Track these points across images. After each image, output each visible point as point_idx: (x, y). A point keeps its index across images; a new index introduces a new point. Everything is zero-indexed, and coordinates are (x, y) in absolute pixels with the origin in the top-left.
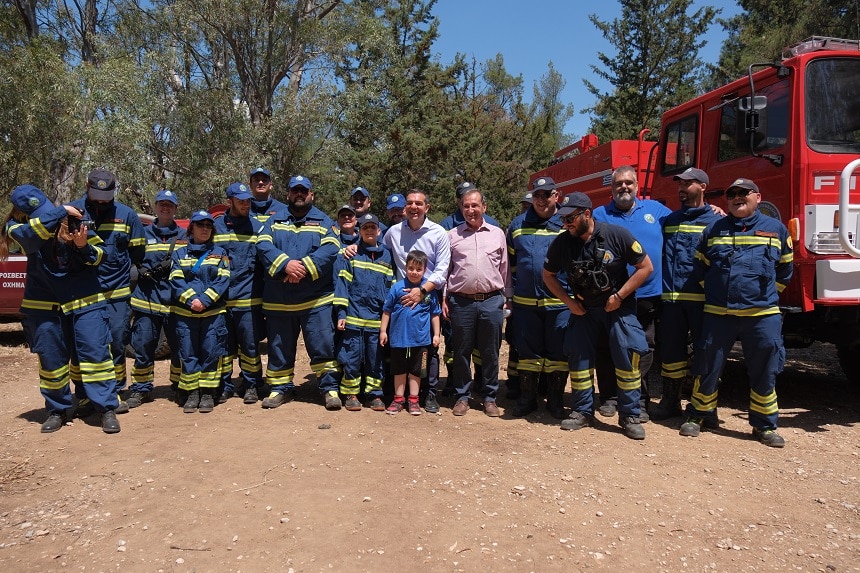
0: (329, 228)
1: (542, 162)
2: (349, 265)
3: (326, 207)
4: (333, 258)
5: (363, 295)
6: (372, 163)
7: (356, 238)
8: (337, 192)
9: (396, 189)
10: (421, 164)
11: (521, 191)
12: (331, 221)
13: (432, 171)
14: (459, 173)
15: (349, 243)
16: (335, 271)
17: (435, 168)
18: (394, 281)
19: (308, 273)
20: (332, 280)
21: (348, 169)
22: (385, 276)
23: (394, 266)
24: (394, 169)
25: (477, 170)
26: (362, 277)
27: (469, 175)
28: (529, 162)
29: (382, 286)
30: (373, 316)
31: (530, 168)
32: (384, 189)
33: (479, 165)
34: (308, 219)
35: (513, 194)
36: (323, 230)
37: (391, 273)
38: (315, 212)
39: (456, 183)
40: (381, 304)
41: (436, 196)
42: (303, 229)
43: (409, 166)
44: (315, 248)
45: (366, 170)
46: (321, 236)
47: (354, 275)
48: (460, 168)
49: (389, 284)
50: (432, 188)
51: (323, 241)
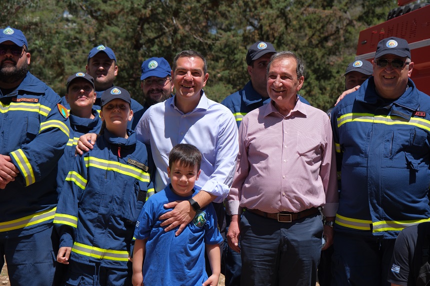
0: (54, 106)
1: (378, 10)
2: (82, 163)
3: (49, 73)
4: (58, 152)
5: (102, 210)
6: (119, 8)
7: (94, 124)
8: (65, 50)
9: (155, 48)
10: (194, 10)
11: (345, 54)
12: (55, 96)
13: (211, 21)
14: (252, 24)
15: (84, 130)
16: (60, 171)
17: (215, 17)
18: (152, 190)
19: (19, 174)
20: (56, 186)
21: (84, 16)
22: (137, 182)
23: (151, 167)
24: (154, 17)
25: (279, 21)
26: (102, 183)
27: (266, 28)
28: (358, 10)
29: (132, 198)
30: (117, 243)
31: (360, 19)
32: (137, 46)
33: (283, 14)
34: (22, 93)
35: (333, 59)
36: (45, 110)
37: (146, 178)
38: (31, 82)
39: (247, 39)
40: (131, 226)
41: (216, 59)
42: (14, 107)
43: (176, 14)
44: (31, 137)
45: (110, 18)
46: (41, 118)
47: (88, 179)
48: (253, 17)
49: (142, 195)
50: (210, 47)
51: (44, 126)
